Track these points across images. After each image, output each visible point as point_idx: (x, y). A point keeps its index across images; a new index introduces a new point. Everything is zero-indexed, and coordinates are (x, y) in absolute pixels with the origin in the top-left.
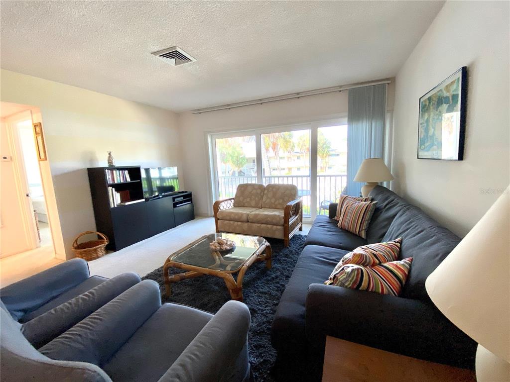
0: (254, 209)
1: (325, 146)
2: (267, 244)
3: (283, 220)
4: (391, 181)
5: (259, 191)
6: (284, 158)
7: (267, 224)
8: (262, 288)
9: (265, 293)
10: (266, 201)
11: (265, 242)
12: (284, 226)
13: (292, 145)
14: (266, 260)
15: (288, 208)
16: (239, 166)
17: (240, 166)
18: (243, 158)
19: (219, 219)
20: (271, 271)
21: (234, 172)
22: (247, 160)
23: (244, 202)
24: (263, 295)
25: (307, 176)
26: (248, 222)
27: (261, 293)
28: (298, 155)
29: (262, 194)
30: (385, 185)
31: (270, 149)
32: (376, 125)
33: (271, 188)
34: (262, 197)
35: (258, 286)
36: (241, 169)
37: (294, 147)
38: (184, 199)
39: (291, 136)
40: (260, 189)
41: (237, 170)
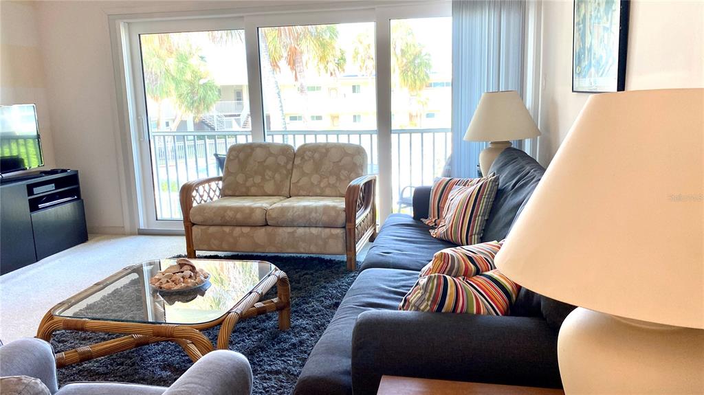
0: (275, 199)
1: (418, 61)
2: (281, 273)
3: (343, 215)
4: (538, 137)
5: (282, 160)
6: (319, 88)
7: (310, 227)
8: (270, 365)
9: (278, 372)
10: (298, 182)
11: (276, 270)
12: (344, 227)
13: (338, 54)
14: (277, 310)
15: (353, 190)
16: (197, 107)
17: (201, 108)
18: (208, 87)
19: (194, 224)
20: (289, 334)
21: (183, 124)
22: (219, 91)
23: (248, 184)
24: (273, 377)
25: (370, 133)
26: (267, 225)
27: (268, 372)
28: (355, 82)
29: (289, 166)
30: (527, 150)
31: (283, 64)
32: (508, 20)
33: (309, 153)
34: (290, 173)
35: (261, 361)
36: (204, 115)
37: (345, 60)
38: (57, 188)
39: (334, 35)
40: (283, 154)
41: (190, 118)
